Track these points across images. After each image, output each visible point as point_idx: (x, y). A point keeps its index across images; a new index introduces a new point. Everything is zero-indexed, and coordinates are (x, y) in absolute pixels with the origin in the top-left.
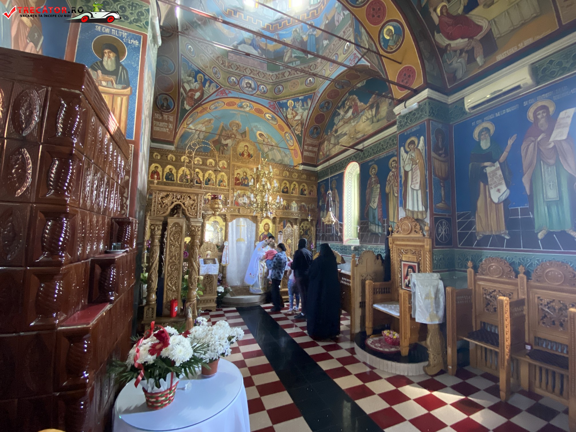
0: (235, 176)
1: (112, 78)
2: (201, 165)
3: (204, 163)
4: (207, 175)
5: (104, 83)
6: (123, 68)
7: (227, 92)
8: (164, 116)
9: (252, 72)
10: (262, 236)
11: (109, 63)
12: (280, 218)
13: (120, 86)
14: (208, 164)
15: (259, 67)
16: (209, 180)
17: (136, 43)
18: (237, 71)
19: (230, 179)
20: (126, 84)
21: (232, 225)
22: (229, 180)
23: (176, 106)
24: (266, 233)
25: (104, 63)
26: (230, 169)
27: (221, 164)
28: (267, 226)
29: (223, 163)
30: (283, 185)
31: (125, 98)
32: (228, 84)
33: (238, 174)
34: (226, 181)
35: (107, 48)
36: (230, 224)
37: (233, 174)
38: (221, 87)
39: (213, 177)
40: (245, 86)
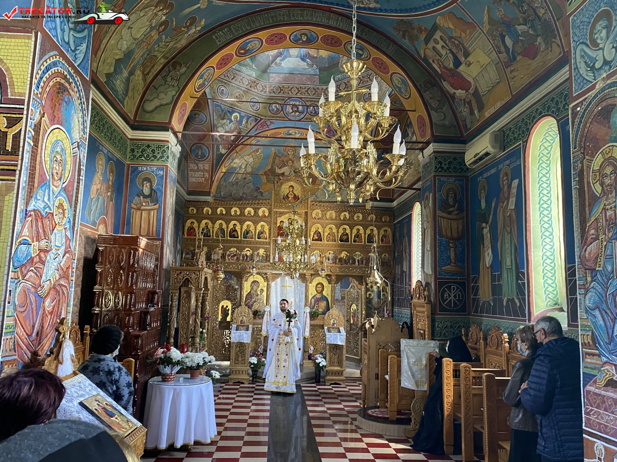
0: (278, 225)
1: (148, 200)
2: (239, 216)
3: (242, 214)
4: (245, 227)
5: (144, 204)
6: (155, 191)
7: (268, 123)
8: (199, 165)
9: (299, 91)
10: (313, 300)
11: (147, 190)
12: (337, 275)
13: (153, 204)
14: (246, 214)
15: (309, 83)
16: (248, 233)
17: (161, 172)
18: (281, 95)
19: (272, 230)
20: (156, 201)
21: (276, 285)
22: (270, 230)
23: (211, 154)
24: (319, 296)
25: (144, 191)
26: (271, 218)
27: (260, 213)
28: (319, 286)
29: (263, 211)
30: (341, 231)
31: (155, 211)
32: (269, 114)
33: (282, 222)
34: (267, 231)
35: (145, 181)
36: (273, 284)
37: (276, 223)
38: (261, 119)
39: (252, 228)
40: (291, 111)
